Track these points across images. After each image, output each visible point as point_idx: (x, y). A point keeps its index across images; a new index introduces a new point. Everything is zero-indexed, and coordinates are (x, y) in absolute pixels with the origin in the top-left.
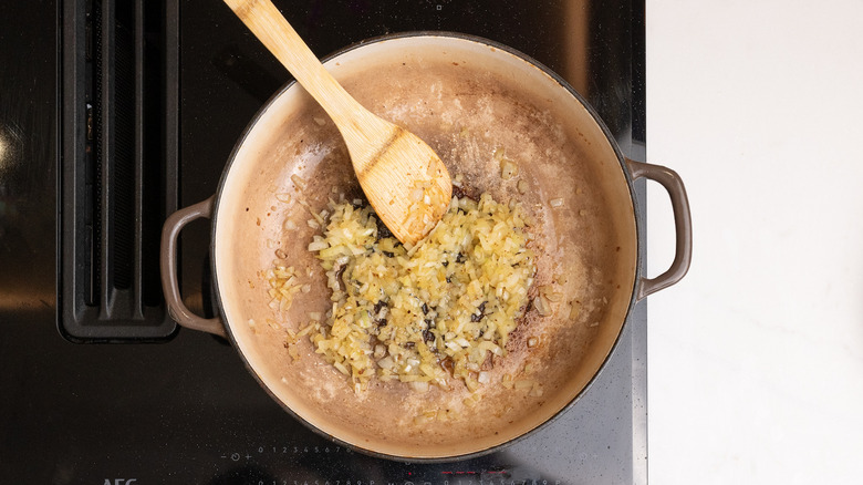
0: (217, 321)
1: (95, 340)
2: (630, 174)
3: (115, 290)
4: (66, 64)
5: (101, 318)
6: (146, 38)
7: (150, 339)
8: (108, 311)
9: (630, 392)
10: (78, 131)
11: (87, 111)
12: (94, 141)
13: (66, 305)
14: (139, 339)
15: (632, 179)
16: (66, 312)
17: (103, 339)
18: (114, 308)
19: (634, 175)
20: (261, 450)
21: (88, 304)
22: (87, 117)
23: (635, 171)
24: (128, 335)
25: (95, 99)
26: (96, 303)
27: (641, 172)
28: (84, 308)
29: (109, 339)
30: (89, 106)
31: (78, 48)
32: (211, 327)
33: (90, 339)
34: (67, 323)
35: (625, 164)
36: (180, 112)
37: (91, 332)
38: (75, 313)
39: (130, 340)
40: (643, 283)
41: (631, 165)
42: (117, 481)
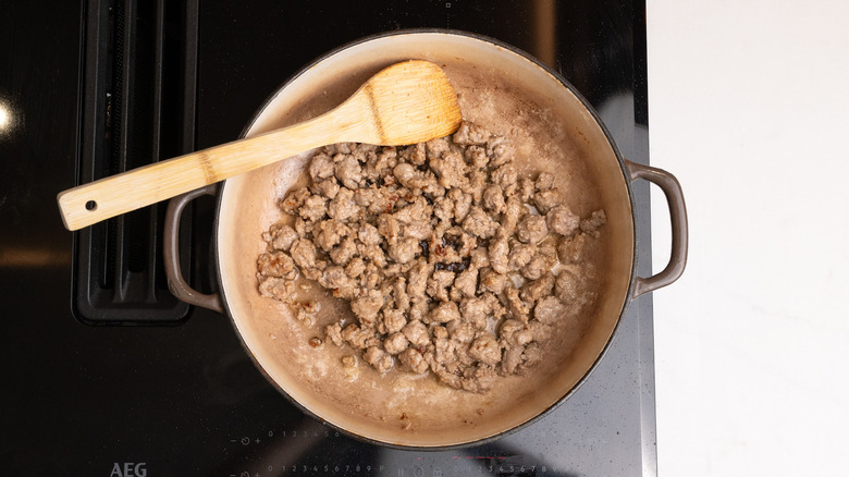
0: (215, 297)
1: (109, 323)
2: (629, 175)
3: (129, 273)
4: (89, 55)
5: (114, 301)
6: (166, 31)
7: (162, 321)
8: (122, 294)
10: (98, 119)
11: (107, 98)
12: (112, 128)
13: (81, 288)
14: (151, 321)
15: (631, 178)
16: (81, 294)
17: (116, 321)
18: (128, 292)
19: (633, 176)
20: (271, 434)
21: (102, 286)
22: (106, 105)
23: (634, 172)
24: (140, 318)
25: (115, 88)
26: (110, 285)
27: (639, 173)
28: (98, 290)
29: (122, 321)
30: (108, 95)
31: (100, 41)
33: (103, 321)
34: (81, 304)
35: (624, 165)
36: (197, 102)
37: (105, 314)
38: (89, 295)
39: (142, 323)
40: (639, 282)
41: (630, 167)
42: (126, 465)
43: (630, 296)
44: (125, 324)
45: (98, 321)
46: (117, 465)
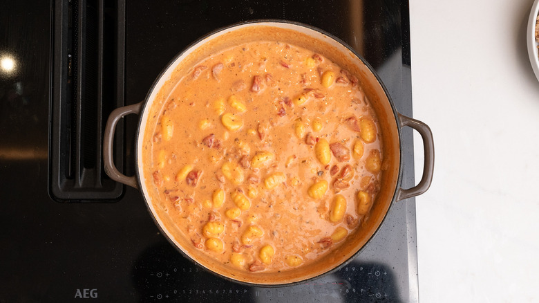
1: (72, 201)
2: (400, 123)
3: (84, 169)
4: (56, 31)
5: (76, 187)
6: (105, 15)
7: (106, 200)
8: (80, 183)
9: (406, 232)
10: (63, 71)
11: (69, 58)
12: (72, 77)
13: (54, 179)
14: (99, 200)
16: (54, 183)
17: (76, 200)
18: (84, 181)
19: (402, 124)
20: (175, 270)
21: (68, 178)
22: (69, 62)
23: (403, 121)
24: (92, 197)
26: (72, 177)
27: (406, 122)
28: (65, 180)
29: (80, 200)
30: (70, 56)
31: (63, 22)
33: (68, 200)
34: (54, 190)
35: (397, 116)
37: (69, 195)
38: (59, 184)
39: (93, 200)
40: (400, 192)
41: (401, 118)
42: (85, 290)
44: (82, 201)
45: (65, 200)
46: (79, 291)
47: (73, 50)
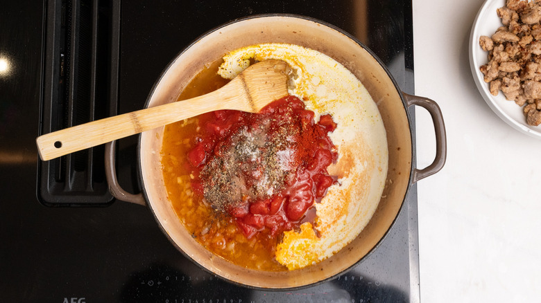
0: (140, 196)
1: (61, 205)
2: (407, 103)
3: (75, 172)
4: (48, 30)
5: (65, 191)
6: (100, 13)
7: (96, 204)
8: (70, 185)
9: (407, 240)
10: (55, 71)
11: (61, 58)
12: (64, 77)
13: (43, 182)
14: (90, 204)
15: (407, 106)
16: (43, 186)
17: (66, 204)
18: (74, 184)
19: (409, 103)
20: (167, 278)
21: (57, 181)
22: (61, 62)
23: (409, 100)
24: (82, 202)
25: (66, 51)
26: (62, 180)
27: (413, 101)
28: (54, 183)
29: (70, 204)
30: (62, 55)
31: (56, 21)
32: (137, 199)
33: (58, 204)
34: (43, 193)
35: (403, 96)
36: (119, 60)
37: (58, 199)
38: (49, 186)
39: (83, 205)
40: (416, 172)
41: (407, 98)
42: (72, 299)
43: (411, 181)
44: (72, 206)
45: (54, 204)
46: (66, 300)
47: (66, 49)
